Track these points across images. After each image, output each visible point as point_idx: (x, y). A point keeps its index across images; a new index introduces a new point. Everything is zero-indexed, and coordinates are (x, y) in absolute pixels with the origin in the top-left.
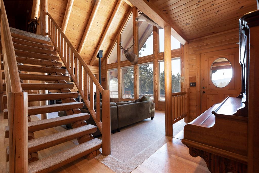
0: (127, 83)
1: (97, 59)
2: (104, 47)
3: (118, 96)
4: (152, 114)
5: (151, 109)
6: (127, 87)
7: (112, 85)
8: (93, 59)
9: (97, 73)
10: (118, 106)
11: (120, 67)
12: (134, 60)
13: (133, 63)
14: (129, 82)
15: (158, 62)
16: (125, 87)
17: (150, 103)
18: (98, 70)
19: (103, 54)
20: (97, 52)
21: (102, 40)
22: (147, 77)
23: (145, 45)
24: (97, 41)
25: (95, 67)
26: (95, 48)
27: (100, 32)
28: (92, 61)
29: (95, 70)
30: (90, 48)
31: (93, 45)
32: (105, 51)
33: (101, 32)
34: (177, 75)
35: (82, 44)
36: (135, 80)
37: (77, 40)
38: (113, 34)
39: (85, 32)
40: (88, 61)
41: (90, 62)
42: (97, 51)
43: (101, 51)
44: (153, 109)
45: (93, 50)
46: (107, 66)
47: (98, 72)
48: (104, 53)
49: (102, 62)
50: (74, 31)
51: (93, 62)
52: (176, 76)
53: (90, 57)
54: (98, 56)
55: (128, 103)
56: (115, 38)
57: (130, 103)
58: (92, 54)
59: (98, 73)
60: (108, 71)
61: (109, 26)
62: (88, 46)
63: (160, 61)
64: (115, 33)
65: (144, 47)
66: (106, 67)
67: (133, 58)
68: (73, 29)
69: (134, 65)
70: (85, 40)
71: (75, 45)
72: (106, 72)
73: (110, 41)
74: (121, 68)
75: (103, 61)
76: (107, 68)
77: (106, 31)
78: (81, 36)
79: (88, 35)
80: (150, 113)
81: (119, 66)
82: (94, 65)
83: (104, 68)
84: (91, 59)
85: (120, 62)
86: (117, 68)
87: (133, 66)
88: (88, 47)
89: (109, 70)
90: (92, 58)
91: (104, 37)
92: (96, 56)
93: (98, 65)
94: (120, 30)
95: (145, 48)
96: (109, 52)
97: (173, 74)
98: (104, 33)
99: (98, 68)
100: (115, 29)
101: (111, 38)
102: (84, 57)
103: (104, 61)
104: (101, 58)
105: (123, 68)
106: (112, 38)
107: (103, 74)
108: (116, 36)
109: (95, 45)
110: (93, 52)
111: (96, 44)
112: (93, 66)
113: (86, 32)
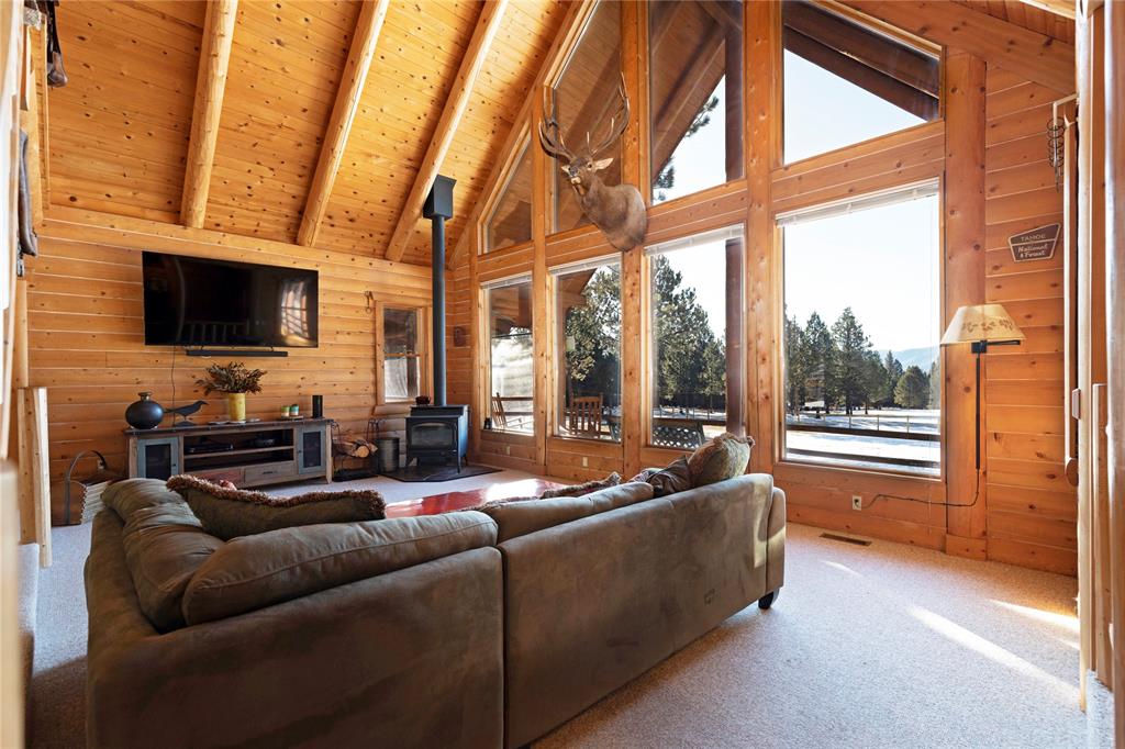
0: (580, 358)
1: (425, 224)
2: (458, 157)
3: (536, 425)
4: (771, 574)
5: (761, 539)
6: (578, 376)
7: (506, 363)
8: (400, 225)
9: (427, 300)
10: (512, 545)
11: (548, 265)
12: (624, 217)
13: (621, 241)
14: (590, 355)
15: (777, 222)
16: (570, 374)
17: (757, 491)
18: (429, 286)
19: (454, 200)
20: (420, 189)
21: (450, 117)
22: (673, 329)
23: (671, 172)
24: (422, 124)
25: (416, 268)
26: (409, 163)
27: (434, 68)
28: (397, 234)
29: (417, 285)
30: (381, 161)
31: (399, 146)
32: (469, 182)
33: (442, 69)
34: (810, 322)
35: (334, 138)
36: (629, 334)
37: (305, 110)
38: (506, 87)
39: (348, 63)
40: (377, 237)
41: (387, 244)
42: (423, 183)
43: (446, 184)
44: (776, 533)
45: (402, 176)
46: (477, 262)
47: (431, 297)
48: (459, 194)
49: (452, 242)
50: (285, 54)
51: (402, 243)
52: (804, 329)
53: (383, 212)
54: (428, 209)
55: (600, 508)
56: (518, 109)
57: (619, 503)
58: (395, 201)
59: (431, 303)
60: (480, 292)
61: (484, 31)
62: (372, 152)
63: (791, 219)
64: (518, 82)
65: (662, 185)
66: (471, 269)
67: (621, 206)
68: (279, 42)
69: (624, 250)
70: (348, 113)
71: (300, 145)
72: (471, 298)
73: (491, 126)
74: (550, 269)
75: (457, 241)
76: (477, 277)
77: (470, 65)
78: (330, 88)
79: (368, 83)
80: (760, 567)
81: (541, 260)
82: (412, 258)
83: (462, 274)
84: (394, 228)
85: (547, 237)
86: (530, 273)
87: (619, 254)
88: (370, 155)
89: (486, 286)
90: (397, 220)
91: (456, 99)
92: (417, 211)
93: (430, 261)
94: (546, 62)
95: (670, 185)
96: (486, 188)
97: (790, 318)
98: (459, 76)
99: (429, 272)
100: (521, 58)
101: (499, 111)
102: (352, 215)
103: (464, 238)
104: (444, 224)
105: (562, 270)
106: (506, 108)
107: (459, 309)
108: (525, 97)
109: (412, 149)
110: (401, 190)
111: (415, 137)
112: (401, 262)
113: (355, 65)
